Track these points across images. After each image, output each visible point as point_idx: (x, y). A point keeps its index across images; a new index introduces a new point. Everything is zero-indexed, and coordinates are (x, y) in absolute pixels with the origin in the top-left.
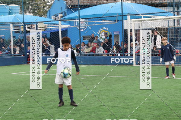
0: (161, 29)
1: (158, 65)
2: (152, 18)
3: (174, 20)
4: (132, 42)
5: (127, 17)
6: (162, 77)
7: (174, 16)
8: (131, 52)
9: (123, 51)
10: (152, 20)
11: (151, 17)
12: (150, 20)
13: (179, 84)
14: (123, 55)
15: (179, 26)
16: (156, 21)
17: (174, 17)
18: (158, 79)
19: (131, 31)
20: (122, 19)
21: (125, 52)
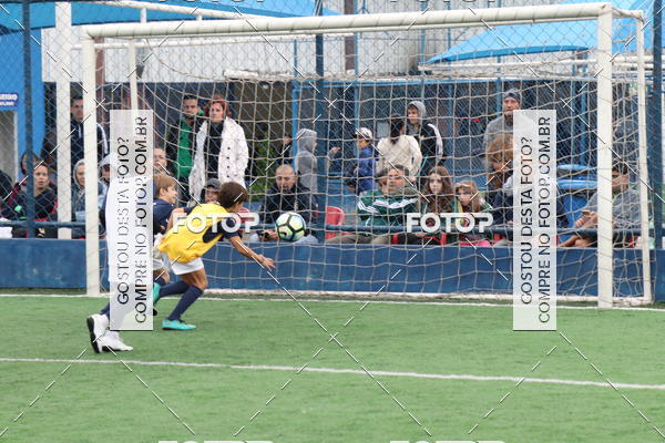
0: (250, 85)
1: (229, 291)
2: (199, 24)
3: (319, 39)
4: (81, 155)
5: (53, 12)
6: (242, 364)
7: (321, 14)
8: (74, 218)
9: (30, 207)
10: (196, 33)
11: (192, 18)
12: (182, 34)
13: (333, 402)
14: (30, 231)
15: (351, 72)
16: (217, 40)
17: (315, 20)
18: (220, 374)
19: (76, 92)
20: (26, 20)
21: (42, 216)
